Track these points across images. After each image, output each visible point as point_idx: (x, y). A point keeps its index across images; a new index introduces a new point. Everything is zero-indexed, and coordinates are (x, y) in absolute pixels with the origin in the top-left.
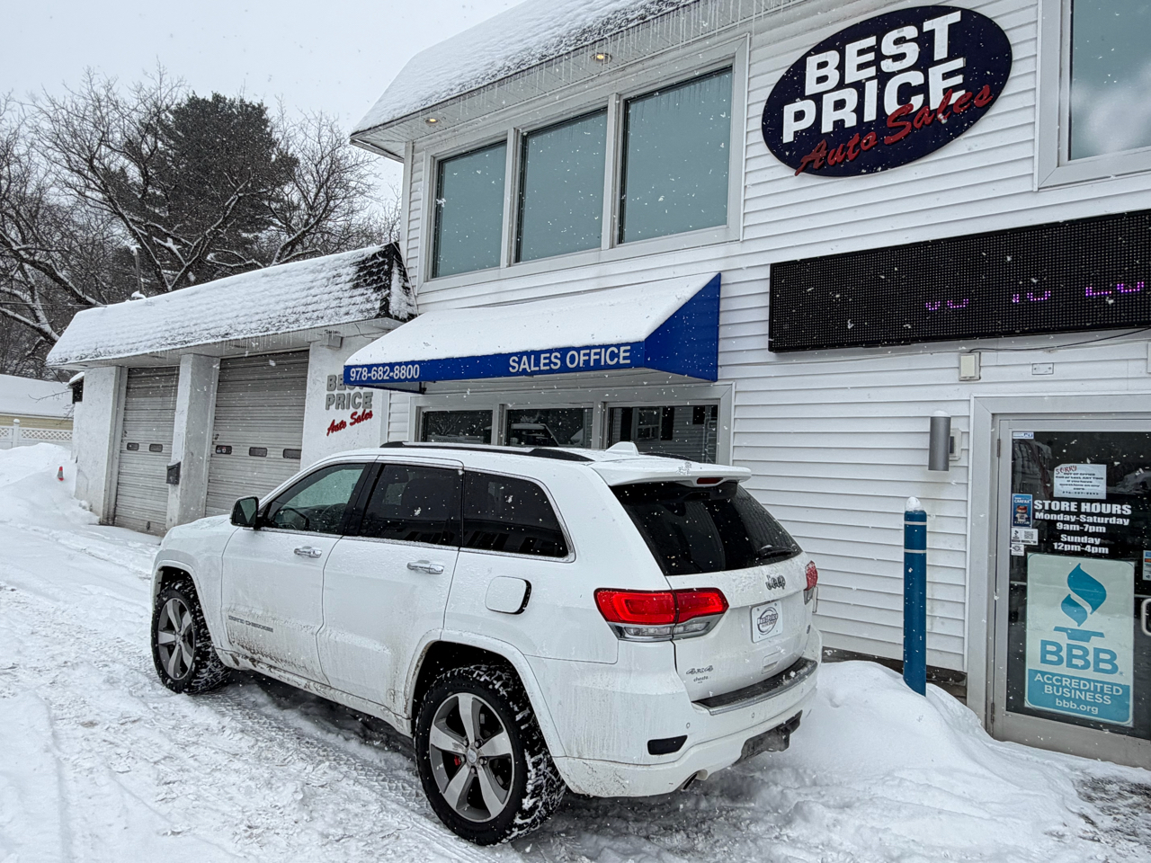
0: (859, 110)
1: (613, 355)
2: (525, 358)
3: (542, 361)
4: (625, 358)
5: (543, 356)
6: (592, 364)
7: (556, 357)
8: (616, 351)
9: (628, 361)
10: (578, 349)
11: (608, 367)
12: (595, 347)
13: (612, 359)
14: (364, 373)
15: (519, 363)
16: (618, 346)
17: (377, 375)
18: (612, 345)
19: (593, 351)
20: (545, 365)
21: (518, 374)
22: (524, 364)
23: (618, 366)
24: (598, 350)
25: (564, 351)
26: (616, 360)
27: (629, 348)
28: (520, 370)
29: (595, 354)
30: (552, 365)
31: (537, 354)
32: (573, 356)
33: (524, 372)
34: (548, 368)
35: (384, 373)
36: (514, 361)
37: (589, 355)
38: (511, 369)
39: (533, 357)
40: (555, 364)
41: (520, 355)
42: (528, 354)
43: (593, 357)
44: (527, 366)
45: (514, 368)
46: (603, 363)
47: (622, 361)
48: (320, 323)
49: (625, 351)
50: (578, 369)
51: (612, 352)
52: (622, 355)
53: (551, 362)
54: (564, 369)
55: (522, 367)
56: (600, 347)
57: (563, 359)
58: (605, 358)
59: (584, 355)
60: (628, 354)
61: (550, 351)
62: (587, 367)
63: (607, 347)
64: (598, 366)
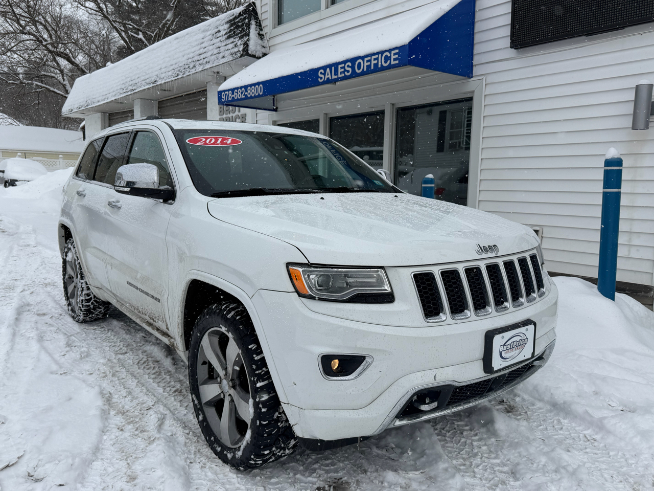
1: (387, 59)
2: (328, 70)
3: (340, 70)
4: (395, 60)
5: (340, 66)
6: (372, 68)
7: (348, 66)
8: (389, 55)
9: (397, 62)
10: (363, 58)
11: (383, 69)
12: (374, 54)
13: (386, 62)
14: (230, 95)
15: (324, 74)
16: (390, 51)
17: (238, 95)
18: (386, 51)
19: (373, 57)
20: (341, 73)
21: (324, 83)
22: (328, 75)
23: (390, 67)
24: (376, 56)
25: (353, 60)
26: (389, 62)
27: (397, 51)
28: (325, 80)
29: (375, 59)
30: (346, 73)
31: (336, 65)
32: (359, 64)
33: (328, 81)
34: (343, 75)
35: (242, 93)
36: (321, 73)
37: (370, 61)
38: (319, 79)
39: (333, 68)
40: (348, 71)
41: (324, 68)
42: (330, 66)
43: (373, 62)
44: (329, 76)
45: (321, 78)
46: (379, 66)
47: (393, 63)
48: (208, 66)
49: (395, 54)
50: (363, 74)
51: (386, 56)
52: (393, 57)
53: (345, 70)
54: (354, 75)
55: (327, 77)
56: (377, 53)
57: (353, 67)
58: (382, 62)
59: (367, 61)
60: (397, 56)
61: (345, 62)
62: (369, 71)
63: (382, 53)
64: (377, 69)
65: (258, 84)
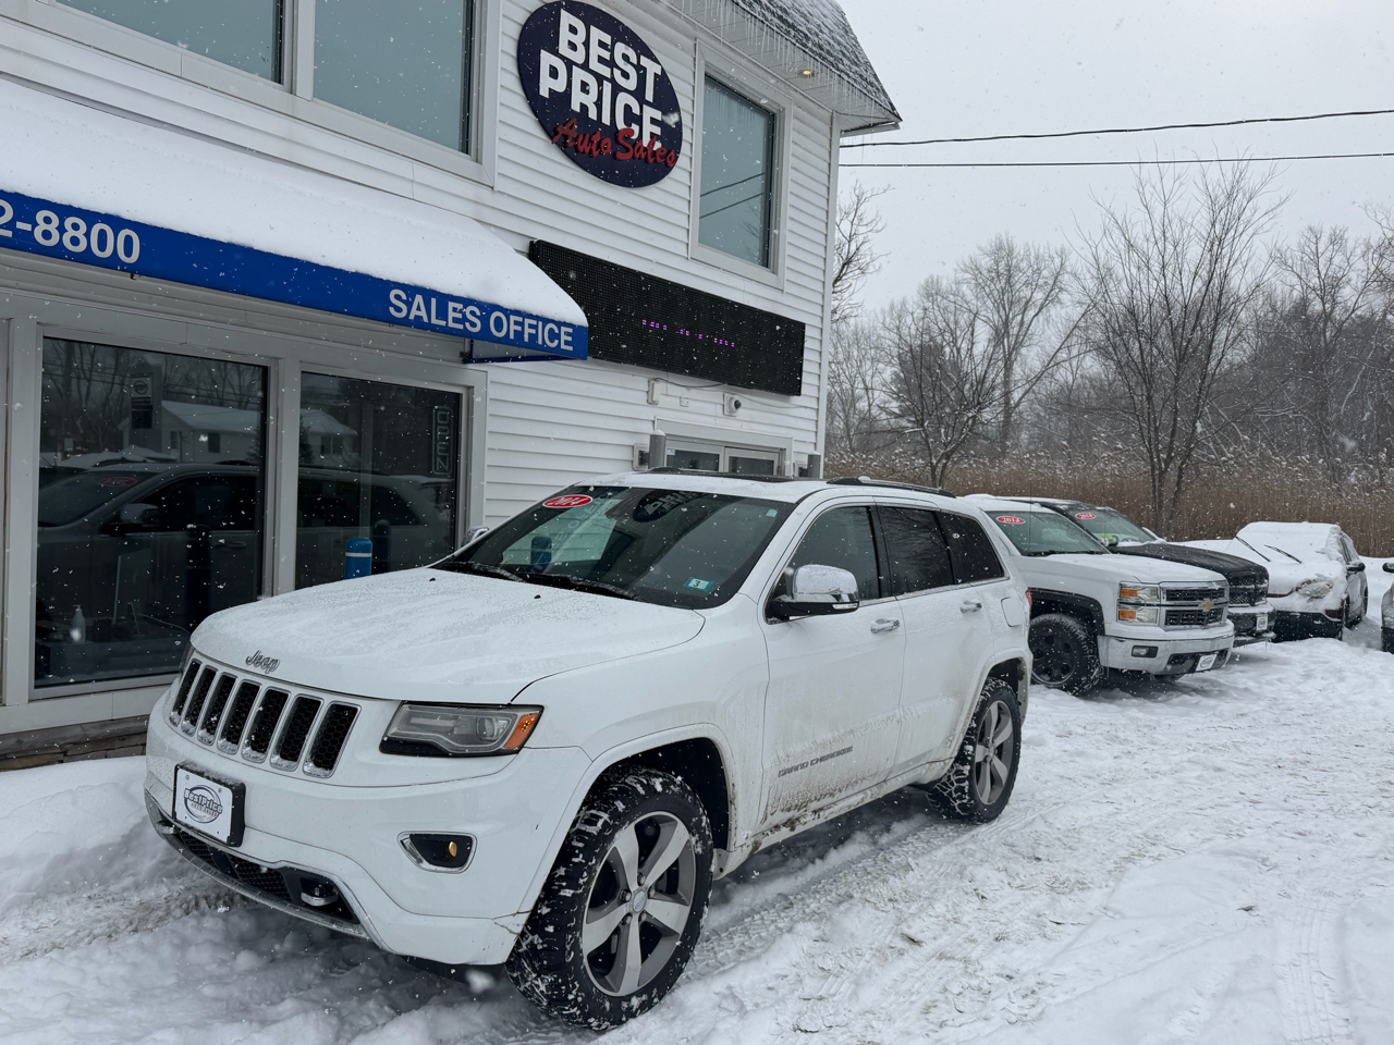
0: (599, 104)
1: (553, 336)
2: (419, 299)
3: (451, 314)
4: (567, 343)
5: (451, 305)
6: (526, 339)
7: (472, 313)
8: (557, 331)
9: (571, 348)
10: (508, 312)
11: (545, 348)
12: (531, 316)
13: (552, 341)
15: (409, 305)
16: (560, 324)
18: (553, 321)
19: (528, 321)
21: (405, 322)
22: (419, 309)
23: (557, 351)
24: (535, 322)
25: (487, 308)
26: (556, 342)
27: (570, 330)
28: (412, 317)
29: (530, 326)
30: (467, 324)
31: (444, 299)
32: (498, 320)
33: (418, 323)
34: (461, 327)
36: (398, 297)
37: (521, 324)
38: (392, 309)
39: (434, 301)
40: (473, 325)
41: (411, 290)
42: (428, 293)
43: (528, 331)
44: (423, 313)
45: (399, 310)
46: (540, 342)
47: (562, 346)
49: (566, 333)
50: (505, 341)
51: (551, 330)
52: (564, 338)
53: (464, 319)
54: (485, 335)
55: (414, 312)
56: (537, 318)
57: (485, 320)
58: (543, 337)
59: (516, 323)
60: (570, 339)
61: (464, 301)
62: (517, 342)
63: (546, 321)
64: (533, 344)
65: (117, 223)
